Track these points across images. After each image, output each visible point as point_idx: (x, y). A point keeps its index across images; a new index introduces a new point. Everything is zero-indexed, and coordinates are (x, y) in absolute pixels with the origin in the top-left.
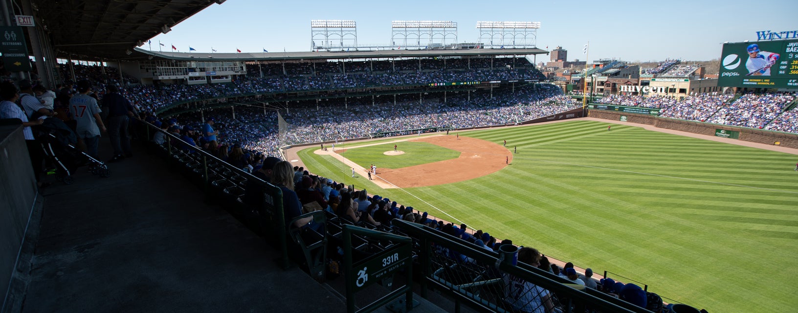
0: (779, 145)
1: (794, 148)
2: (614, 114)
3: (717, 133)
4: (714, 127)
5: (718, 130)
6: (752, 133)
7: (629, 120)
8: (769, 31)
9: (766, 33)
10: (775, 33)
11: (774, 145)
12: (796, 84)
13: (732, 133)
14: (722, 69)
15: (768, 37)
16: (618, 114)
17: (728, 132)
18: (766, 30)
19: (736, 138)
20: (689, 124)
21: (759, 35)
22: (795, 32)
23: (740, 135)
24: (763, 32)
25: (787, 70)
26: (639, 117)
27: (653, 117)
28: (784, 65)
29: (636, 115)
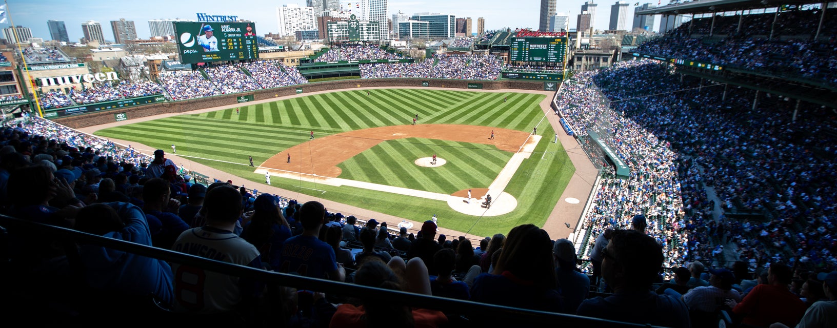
0: (278, 97)
1: (285, 96)
2: (103, 115)
3: (239, 100)
4: (235, 96)
5: (239, 98)
6: (262, 93)
7: (128, 118)
8: (205, 14)
9: (204, 15)
10: (210, 16)
11: (275, 97)
12: (234, 57)
13: (249, 97)
14: (182, 47)
15: (206, 19)
16: (110, 113)
17: (246, 97)
18: (203, 13)
19: (253, 100)
20: (213, 99)
21: (199, 16)
22: (221, 17)
23: (254, 97)
24: (201, 14)
25: (227, 46)
26: (143, 109)
27: (161, 104)
28: (224, 42)
29: (139, 107)
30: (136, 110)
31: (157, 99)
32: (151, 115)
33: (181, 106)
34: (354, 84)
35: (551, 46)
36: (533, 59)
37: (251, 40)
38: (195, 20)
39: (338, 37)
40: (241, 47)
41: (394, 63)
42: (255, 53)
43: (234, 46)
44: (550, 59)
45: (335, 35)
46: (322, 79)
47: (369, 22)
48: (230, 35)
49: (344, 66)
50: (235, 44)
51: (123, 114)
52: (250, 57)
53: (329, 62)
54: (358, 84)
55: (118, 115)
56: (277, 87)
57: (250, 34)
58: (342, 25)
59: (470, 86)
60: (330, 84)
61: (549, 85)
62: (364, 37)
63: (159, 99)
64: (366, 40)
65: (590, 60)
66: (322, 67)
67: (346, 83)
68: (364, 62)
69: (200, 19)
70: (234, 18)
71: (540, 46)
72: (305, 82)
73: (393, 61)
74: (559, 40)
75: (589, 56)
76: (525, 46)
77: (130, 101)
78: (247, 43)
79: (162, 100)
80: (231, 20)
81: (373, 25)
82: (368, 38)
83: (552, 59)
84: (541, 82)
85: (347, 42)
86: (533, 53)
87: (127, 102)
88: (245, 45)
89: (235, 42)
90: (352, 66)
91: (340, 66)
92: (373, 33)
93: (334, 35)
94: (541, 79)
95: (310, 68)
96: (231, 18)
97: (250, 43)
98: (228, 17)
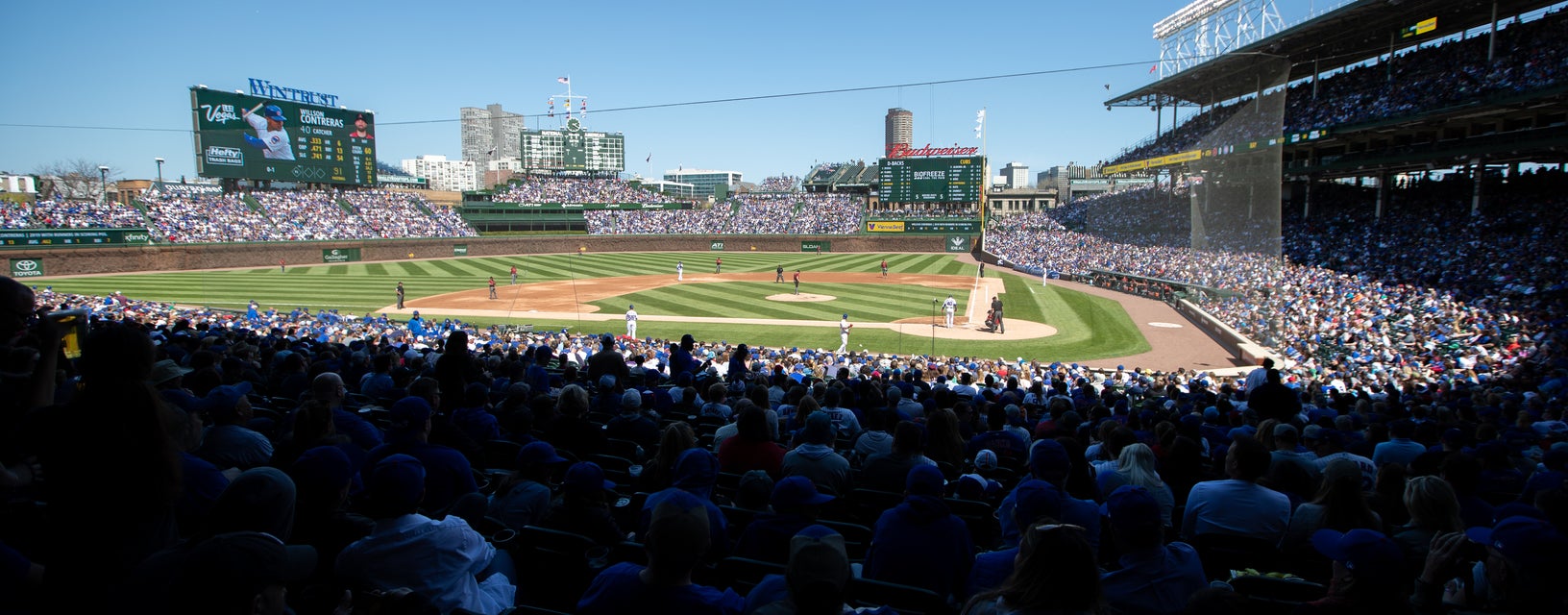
0: (414, 258)
1: (429, 257)
3: (327, 257)
4: (318, 246)
5: (327, 251)
6: (380, 247)
7: (45, 270)
8: (267, 82)
12: (323, 175)
13: (350, 251)
16: (5, 258)
17: (343, 251)
19: (359, 259)
20: (266, 249)
23: (362, 254)
25: (309, 152)
26: (90, 255)
27: (136, 249)
28: (303, 143)
29: (78, 250)
30: (69, 255)
31: (130, 237)
32: (109, 270)
33: (189, 256)
34: (575, 245)
35: (952, 173)
36: (920, 197)
37: (364, 146)
38: (244, 90)
39: (541, 160)
40: (341, 158)
41: (651, 209)
42: (369, 172)
43: (324, 153)
44: (952, 197)
45: (536, 155)
46: (510, 232)
47: (604, 135)
48: (318, 131)
49: (553, 212)
50: (328, 149)
51: (33, 263)
52: (358, 181)
53: (523, 204)
54: (582, 244)
55: (20, 263)
56: (413, 239)
57: (361, 135)
58: (552, 139)
59: (805, 247)
60: (525, 241)
61: (954, 241)
62: (594, 163)
63: (134, 238)
64: (596, 168)
65: (1017, 207)
66: (509, 212)
67: (558, 241)
68: (591, 208)
69: (256, 91)
70: (330, 100)
71: (933, 174)
72: (472, 234)
73: (652, 206)
74: (967, 162)
75: (1014, 200)
76: (905, 174)
77: (56, 235)
78: (354, 152)
79: (142, 241)
80: (324, 102)
81: (611, 141)
82: (601, 165)
83: (957, 195)
84: (941, 236)
85: (559, 171)
86: (919, 187)
87: (51, 235)
88: (348, 155)
89: (328, 146)
90: (571, 211)
91: (545, 212)
92: (611, 156)
93: (533, 156)
94: (938, 231)
95: (484, 211)
96: (324, 98)
97: (360, 152)
98: (318, 94)
